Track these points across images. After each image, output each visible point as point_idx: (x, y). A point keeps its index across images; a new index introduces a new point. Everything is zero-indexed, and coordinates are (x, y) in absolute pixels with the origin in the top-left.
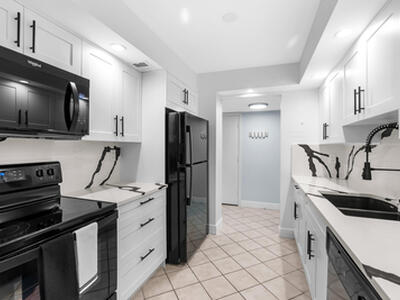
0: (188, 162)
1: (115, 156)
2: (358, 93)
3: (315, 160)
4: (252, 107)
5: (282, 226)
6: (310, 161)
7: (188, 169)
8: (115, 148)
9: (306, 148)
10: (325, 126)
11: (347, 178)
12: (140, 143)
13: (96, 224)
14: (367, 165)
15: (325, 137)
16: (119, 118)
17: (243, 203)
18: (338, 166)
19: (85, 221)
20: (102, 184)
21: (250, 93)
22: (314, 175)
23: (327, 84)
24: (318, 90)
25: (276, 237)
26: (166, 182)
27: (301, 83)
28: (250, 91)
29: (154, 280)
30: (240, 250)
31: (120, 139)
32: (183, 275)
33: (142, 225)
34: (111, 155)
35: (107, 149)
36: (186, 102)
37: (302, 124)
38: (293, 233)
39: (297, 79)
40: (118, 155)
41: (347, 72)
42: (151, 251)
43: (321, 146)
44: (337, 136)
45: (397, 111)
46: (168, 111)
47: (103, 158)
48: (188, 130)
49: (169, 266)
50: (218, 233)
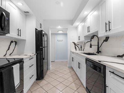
0: (44, 46)
1: (15, 44)
2: (89, 28)
3: (76, 46)
4: (59, 32)
5: (69, 64)
6: (75, 46)
7: (44, 48)
8: (15, 41)
9: (74, 43)
10: (79, 37)
11: (83, 50)
12: (26, 40)
13: (19, 64)
14: (91, 44)
15: (79, 40)
16: (19, 30)
17: (56, 61)
18: (81, 47)
19: (14, 63)
20: (10, 55)
21: (59, 27)
22: (76, 50)
23: (79, 26)
24: (77, 28)
25: (67, 68)
26: (36, 53)
27: (73, 25)
28: (59, 26)
29: (33, 86)
30: (59, 73)
31: (19, 37)
32: (43, 82)
33: (30, 67)
34: (13, 44)
35: (12, 42)
36: (41, 27)
37: (73, 37)
38: (71, 66)
39: (72, 24)
40: (16, 44)
41: (85, 24)
42: (33, 76)
43: (77, 42)
44: (82, 39)
45: (98, 31)
46: (36, 29)
47: (10, 45)
48: (43, 36)
49: (37, 81)
50: (51, 69)
